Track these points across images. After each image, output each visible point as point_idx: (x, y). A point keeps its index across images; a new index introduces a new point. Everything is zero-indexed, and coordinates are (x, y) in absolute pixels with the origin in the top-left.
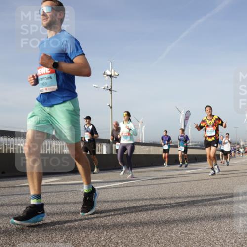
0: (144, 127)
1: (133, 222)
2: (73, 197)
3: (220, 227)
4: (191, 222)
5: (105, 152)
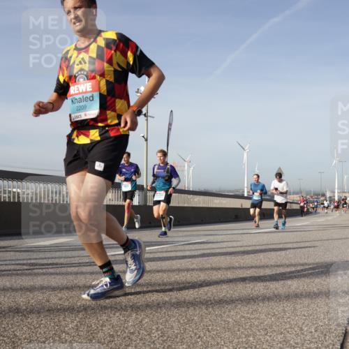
0: (192, 168)
1: (173, 301)
3: (295, 309)
4: (255, 302)
5: (136, 203)
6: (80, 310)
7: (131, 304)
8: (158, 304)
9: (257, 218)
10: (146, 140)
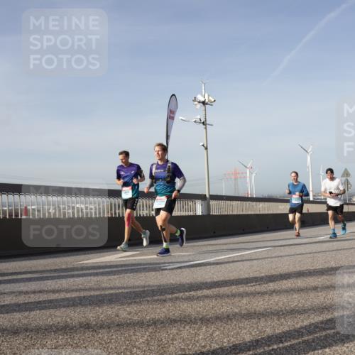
0: (254, 175)
1: (244, 312)
2: (157, 277)
5: (199, 212)
6: (149, 323)
7: (200, 317)
8: (228, 316)
9: (297, 226)
10: (206, 149)
